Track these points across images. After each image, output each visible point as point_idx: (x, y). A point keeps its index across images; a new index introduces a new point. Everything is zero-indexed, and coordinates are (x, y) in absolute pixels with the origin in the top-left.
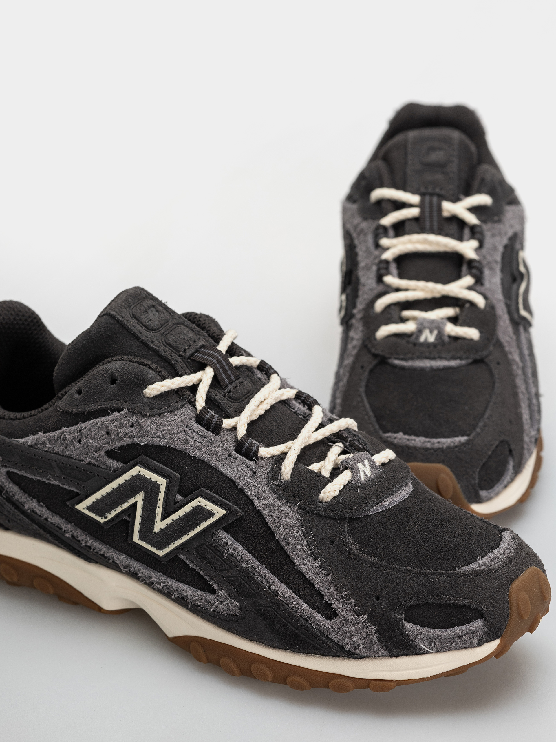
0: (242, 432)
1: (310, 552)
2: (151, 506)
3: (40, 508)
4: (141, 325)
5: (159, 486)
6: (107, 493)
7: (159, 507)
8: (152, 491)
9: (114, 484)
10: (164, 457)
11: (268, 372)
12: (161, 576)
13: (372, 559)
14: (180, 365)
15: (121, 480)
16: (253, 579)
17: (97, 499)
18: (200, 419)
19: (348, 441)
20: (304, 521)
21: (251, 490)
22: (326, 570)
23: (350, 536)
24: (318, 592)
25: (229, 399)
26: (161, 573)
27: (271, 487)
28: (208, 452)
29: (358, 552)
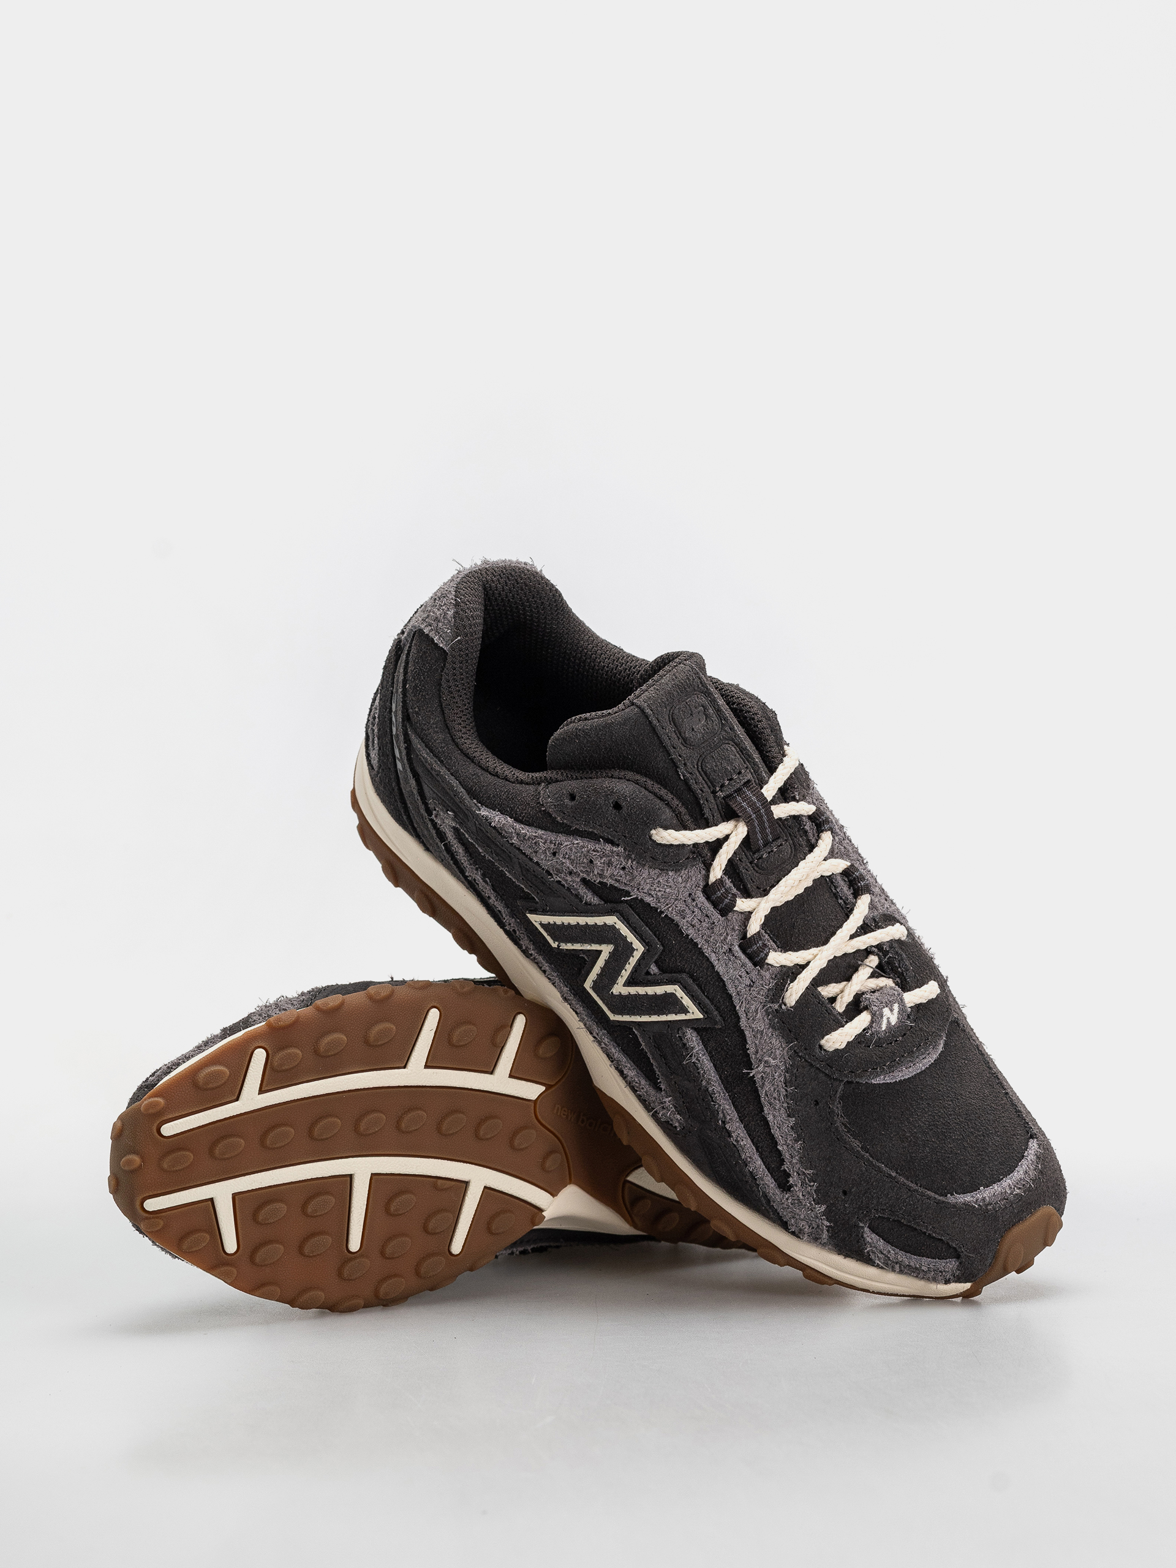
0: (754, 927)
1: (785, 1105)
2: (617, 966)
3: (483, 884)
4: (679, 735)
5: (633, 950)
6: (569, 923)
7: (626, 970)
8: (623, 952)
9: (582, 920)
10: (651, 919)
11: (821, 827)
12: (603, 1034)
13: (856, 1144)
14: (710, 807)
15: (591, 921)
16: (709, 1105)
17: (555, 923)
18: (709, 890)
19: (887, 957)
20: (791, 1065)
21: (742, 1003)
22: (797, 1135)
23: (840, 1103)
24: (779, 1153)
25: (756, 868)
26: (606, 1032)
27: (767, 1009)
28: (705, 937)
29: (842, 1128)
